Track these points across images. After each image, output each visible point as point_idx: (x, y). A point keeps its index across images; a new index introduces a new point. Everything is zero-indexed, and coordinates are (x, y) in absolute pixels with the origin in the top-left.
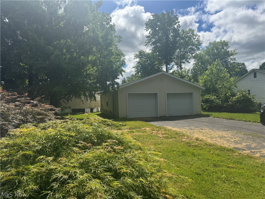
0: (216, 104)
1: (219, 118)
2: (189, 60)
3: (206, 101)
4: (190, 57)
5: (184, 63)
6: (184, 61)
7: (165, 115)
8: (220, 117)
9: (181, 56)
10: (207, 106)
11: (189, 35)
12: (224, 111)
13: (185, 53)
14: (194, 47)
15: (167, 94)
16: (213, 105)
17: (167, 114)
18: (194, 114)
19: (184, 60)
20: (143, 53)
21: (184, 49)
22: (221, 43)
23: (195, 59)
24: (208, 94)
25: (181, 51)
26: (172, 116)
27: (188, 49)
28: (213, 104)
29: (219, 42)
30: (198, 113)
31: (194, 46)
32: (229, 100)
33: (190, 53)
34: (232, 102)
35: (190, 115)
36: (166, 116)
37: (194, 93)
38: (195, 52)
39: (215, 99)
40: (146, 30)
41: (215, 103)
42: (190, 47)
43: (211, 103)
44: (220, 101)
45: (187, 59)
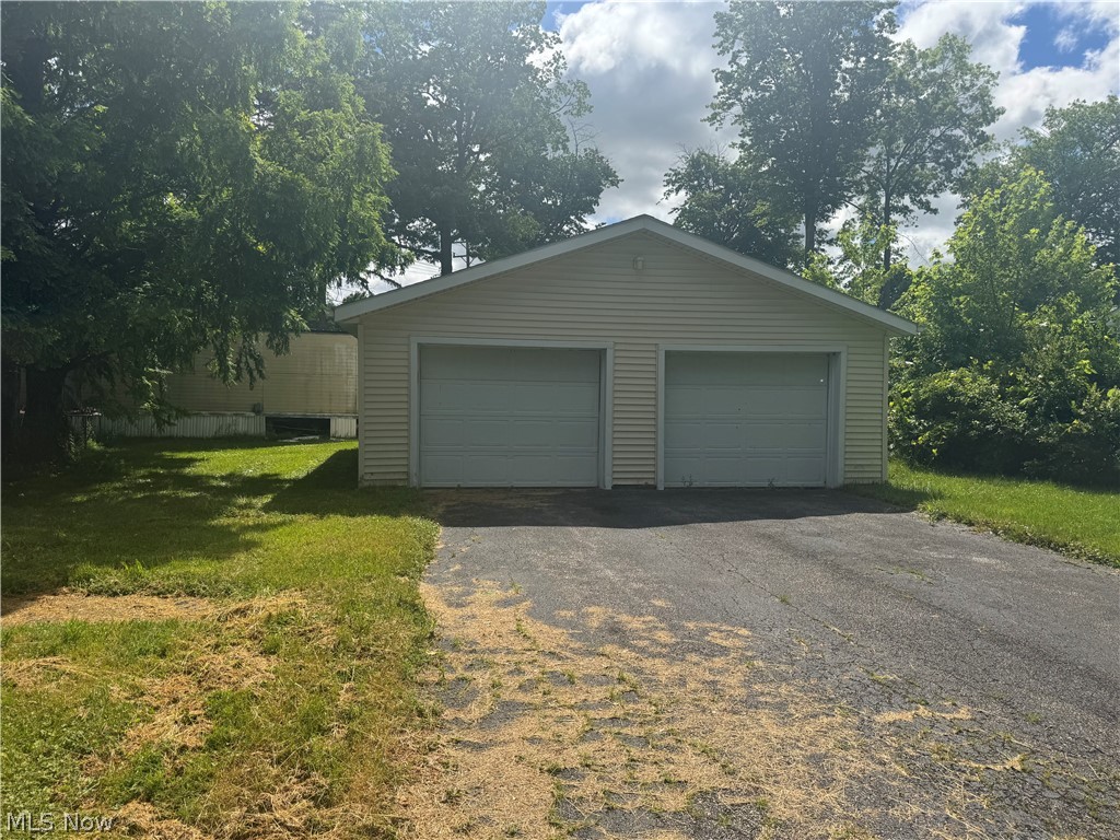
0: (995, 430)
1: (970, 524)
2: (930, 198)
3: (940, 407)
4: (940, 185)
5: (905, 210)
6: (906, 201)
7: (651, 482)
8: (980, 517)
9: (890, 176)
10: (938, 438)
11: (938, 70)
12: (1039, 476)
13: (913, 163)
14: (958, 132)
15: (668, 354)
16: (973, 433)
17: (661, 476)
18: (840, 481)
19: (907, 197)
20: (708, 168)
21: (909, 141)
22: (1113, 111)
23: (965, 195)
24: (955, 366)
25: (890, 154)
26: (696, 484)
27: (927, 144)
28: (977, 428)
29: (1102, 105)
30: (866, 475)
31: (959, 126)
32: (1081, 407)
33: (937, 162)
34: (1097, 422)
35: (813, 484)
36: (655, 487)
37: (843, 357)
38: (964, 157)
39: (986, 395)
40: (718, 50)
41: (985, 419)
42: (937, 133)
43: (966, 421)
44: (1022, 408)
45: (923, 191)
